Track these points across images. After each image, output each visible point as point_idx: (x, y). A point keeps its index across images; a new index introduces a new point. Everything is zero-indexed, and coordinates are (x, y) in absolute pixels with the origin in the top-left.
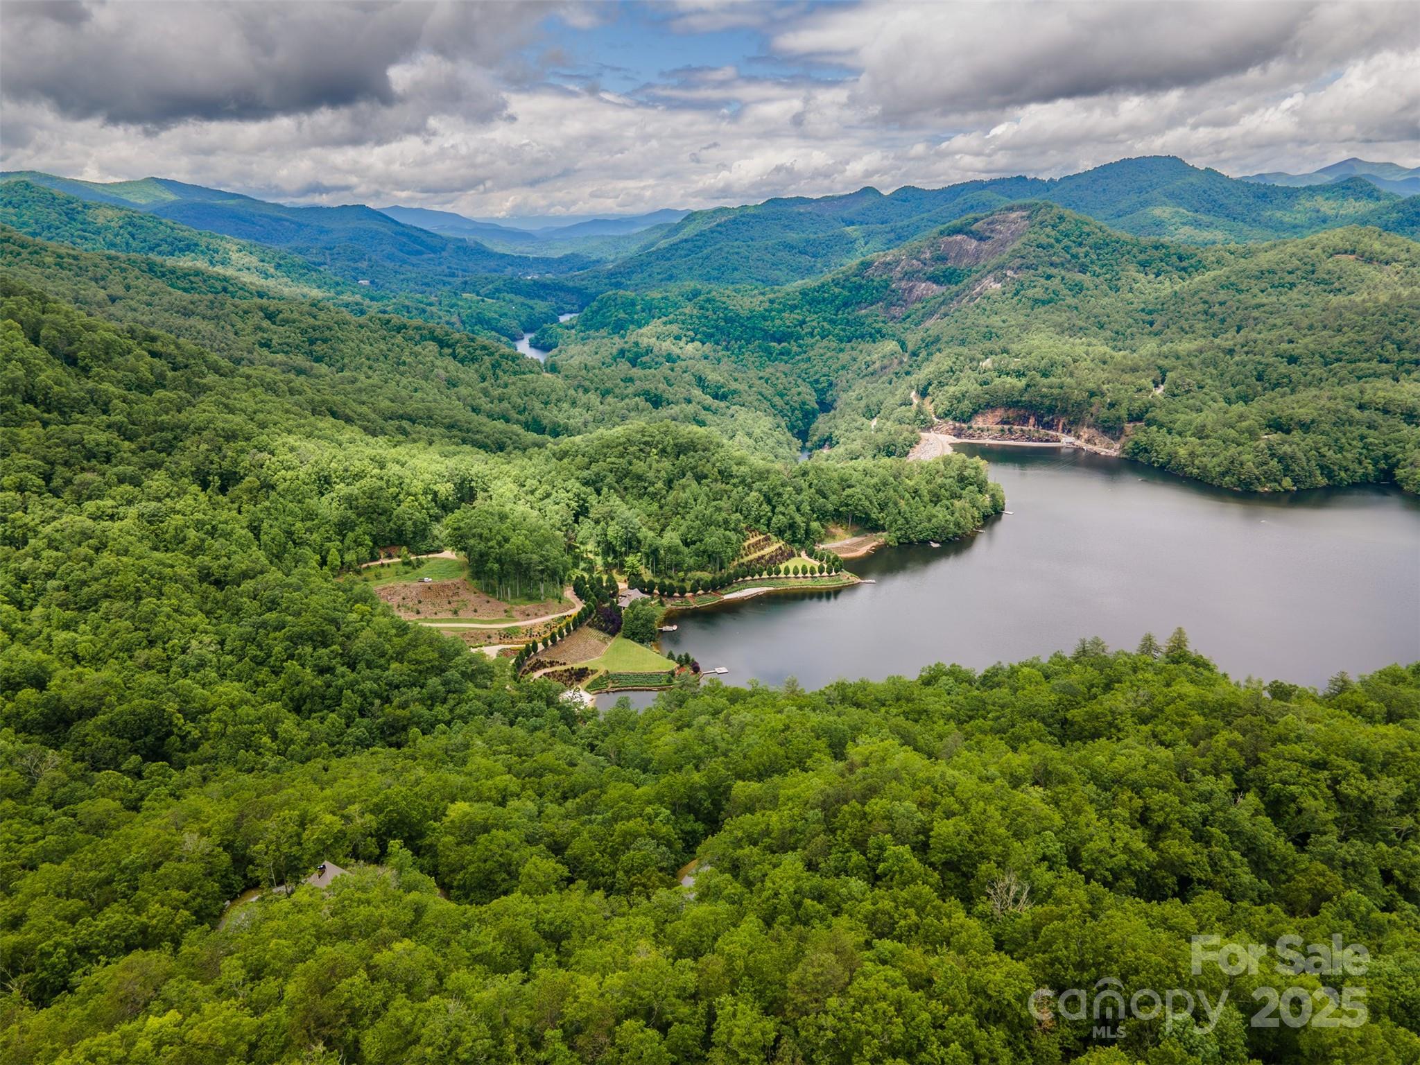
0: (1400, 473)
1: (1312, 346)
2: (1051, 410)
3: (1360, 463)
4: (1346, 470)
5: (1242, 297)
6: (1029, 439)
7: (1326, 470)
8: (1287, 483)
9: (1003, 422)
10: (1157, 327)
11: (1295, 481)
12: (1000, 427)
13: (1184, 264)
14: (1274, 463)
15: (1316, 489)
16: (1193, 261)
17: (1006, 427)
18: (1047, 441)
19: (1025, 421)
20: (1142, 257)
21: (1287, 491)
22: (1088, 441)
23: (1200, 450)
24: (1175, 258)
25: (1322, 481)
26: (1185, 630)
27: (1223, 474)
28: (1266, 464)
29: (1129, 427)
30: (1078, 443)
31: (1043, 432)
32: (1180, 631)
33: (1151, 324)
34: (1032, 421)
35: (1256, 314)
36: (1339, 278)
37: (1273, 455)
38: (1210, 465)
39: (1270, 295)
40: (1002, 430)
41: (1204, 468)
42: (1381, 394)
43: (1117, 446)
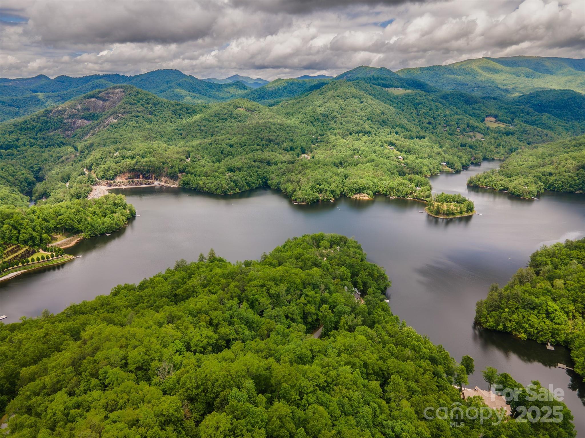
0: (269, 182)
1: (236, 141)
2: (148, 171)
3: (257, 180)
4: (254, 183)
5: (211, 123)
6: (141, 184)
7: (249, 185)
8: (237, 190)
9: (129, 178)
10: (183, 135)
11: (240, 189)
12: (128, 180)
13: (188, 111)
14: (232, 183)
15: (246, 191)
16: (192, 110)
17: (131, 180)
18: (149, 184)
19: (138, 177)
20: (173, 108)
21: (238, 193)
22: (165, 182)
23: (207, 181)
24: (185, 109)
25: (248, 188)
26: (214, 249)
27: (217, 189)
28: (229, 184)
29: (180, 175)
30: (161, 184)
31: (146, 180)
32: (212, 250)
33: (181, 135)
34: (141, 176)
35: (217, 130)
36: (240, 117)
37: (231, 181)
38: (211, 187)
39: (219, 123)
40: (129, 182)
41: (209, 188)
42: (259, 156)
43: (177, 183)
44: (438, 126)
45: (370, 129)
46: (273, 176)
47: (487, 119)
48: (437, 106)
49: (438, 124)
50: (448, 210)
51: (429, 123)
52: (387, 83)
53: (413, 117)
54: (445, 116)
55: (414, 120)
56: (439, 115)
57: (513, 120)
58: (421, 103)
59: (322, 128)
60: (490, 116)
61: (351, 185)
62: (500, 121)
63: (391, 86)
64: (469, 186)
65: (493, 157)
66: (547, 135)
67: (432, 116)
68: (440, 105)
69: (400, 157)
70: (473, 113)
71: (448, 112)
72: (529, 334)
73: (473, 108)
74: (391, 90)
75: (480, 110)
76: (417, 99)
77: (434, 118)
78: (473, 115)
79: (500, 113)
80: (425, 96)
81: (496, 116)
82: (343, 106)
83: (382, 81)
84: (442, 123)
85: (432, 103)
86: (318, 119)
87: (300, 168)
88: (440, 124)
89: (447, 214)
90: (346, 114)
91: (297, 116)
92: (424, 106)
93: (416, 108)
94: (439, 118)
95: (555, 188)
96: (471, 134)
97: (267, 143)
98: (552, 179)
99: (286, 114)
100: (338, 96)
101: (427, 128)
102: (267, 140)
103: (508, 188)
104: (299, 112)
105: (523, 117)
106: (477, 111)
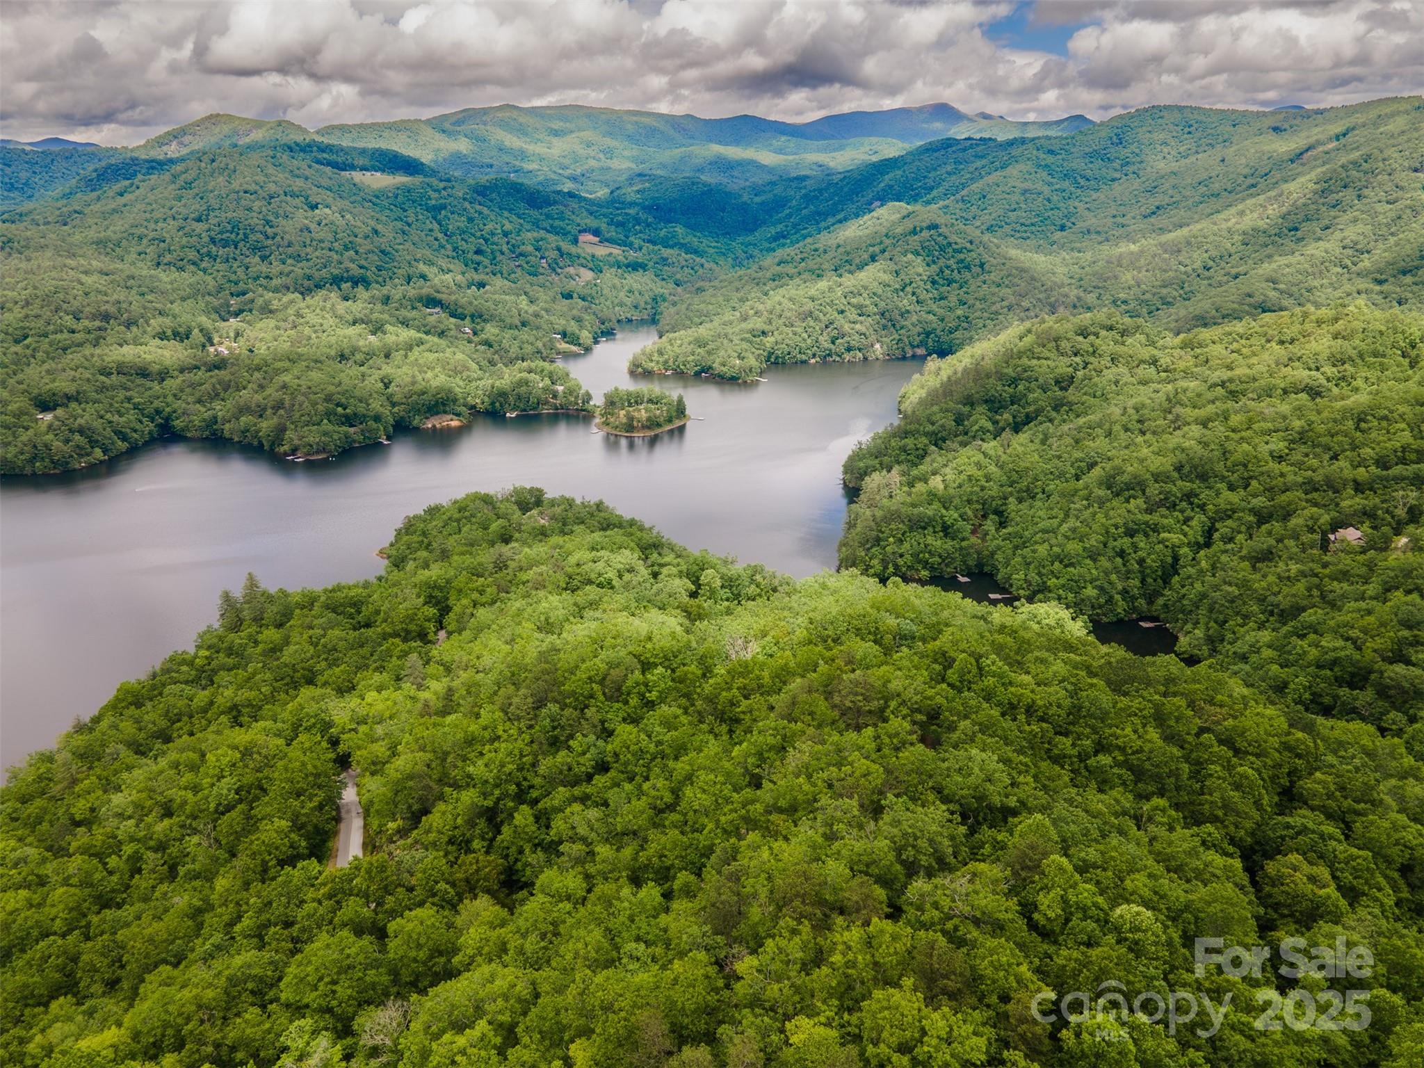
0: (178, 424)
3: (141, 422)
4: (135, 431)
7: (124, 438)
8: (98, 453)
11: (105, 452)
14: (77, 437)
15: (122, 453)
21: (101, 462)
25: (122, 446)
27: (32, 461)
28: (70, 440)
32: (251, 577)
37: (70, 430)
42: (104, 359)
44: (499, 257)
45: (362, 271)
46: (179, 405)
47: (582, 238)
48: (480, 213)
49: (498, 254)
50: (649, 419)
51: (478, 252)
52: (339, 160)
53: (436, 239)
54: (506, 234)
55: (443, 247)
56: (493, 234)
57: (627, 237)
58: (443, 207)
59: (233, 277)
60: (585, 231)
61: (415, 397)
62: (607, 240)
63: (353, 167)
64: (632, 373)
65: (629, 316)
66: (702, 266)
67: (478, 234)
68: (486, 211)
69: (467, 330)
70: (551, 226)
71: (508, 227)
72: (932, 569)
73: (548, 216)
74: (357, 176)
75: (562, 219)
76: (430, 199)
77: (486, 240)
78: (553, 230)
79: (604, 227)
80: (444, 189)
81: (596, 233)
82: (271, 218)
83: (325, 155)
84: (505, 248)
85: (467, 204)
86: (209, 254)
87: (257, 375)
88: (503, 253)
89: (649, 428)
90: (287, 237)
91: (140, 249)
92: (452, 213)
93: (434, 218)
94: (495, 239)
95: (777, 358)
96: (571, 270)
97: (97, 323)
98: (769, 341)
99: (98, 243)
100: (246, 192)
101: (478, 264)
102: (93, 317)
103: (710, 367)
104: (140, 238)
105: (641, 232)
106: (557, 223)
